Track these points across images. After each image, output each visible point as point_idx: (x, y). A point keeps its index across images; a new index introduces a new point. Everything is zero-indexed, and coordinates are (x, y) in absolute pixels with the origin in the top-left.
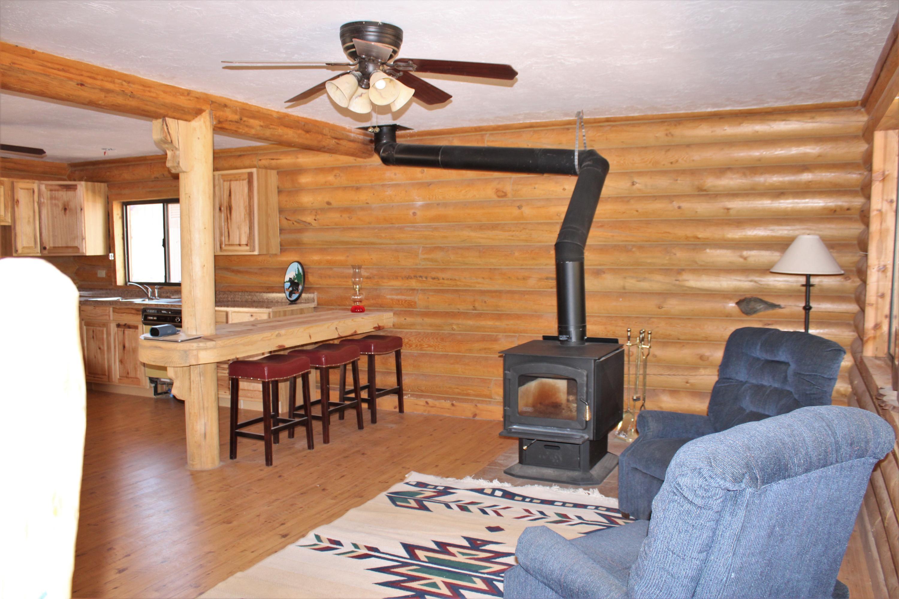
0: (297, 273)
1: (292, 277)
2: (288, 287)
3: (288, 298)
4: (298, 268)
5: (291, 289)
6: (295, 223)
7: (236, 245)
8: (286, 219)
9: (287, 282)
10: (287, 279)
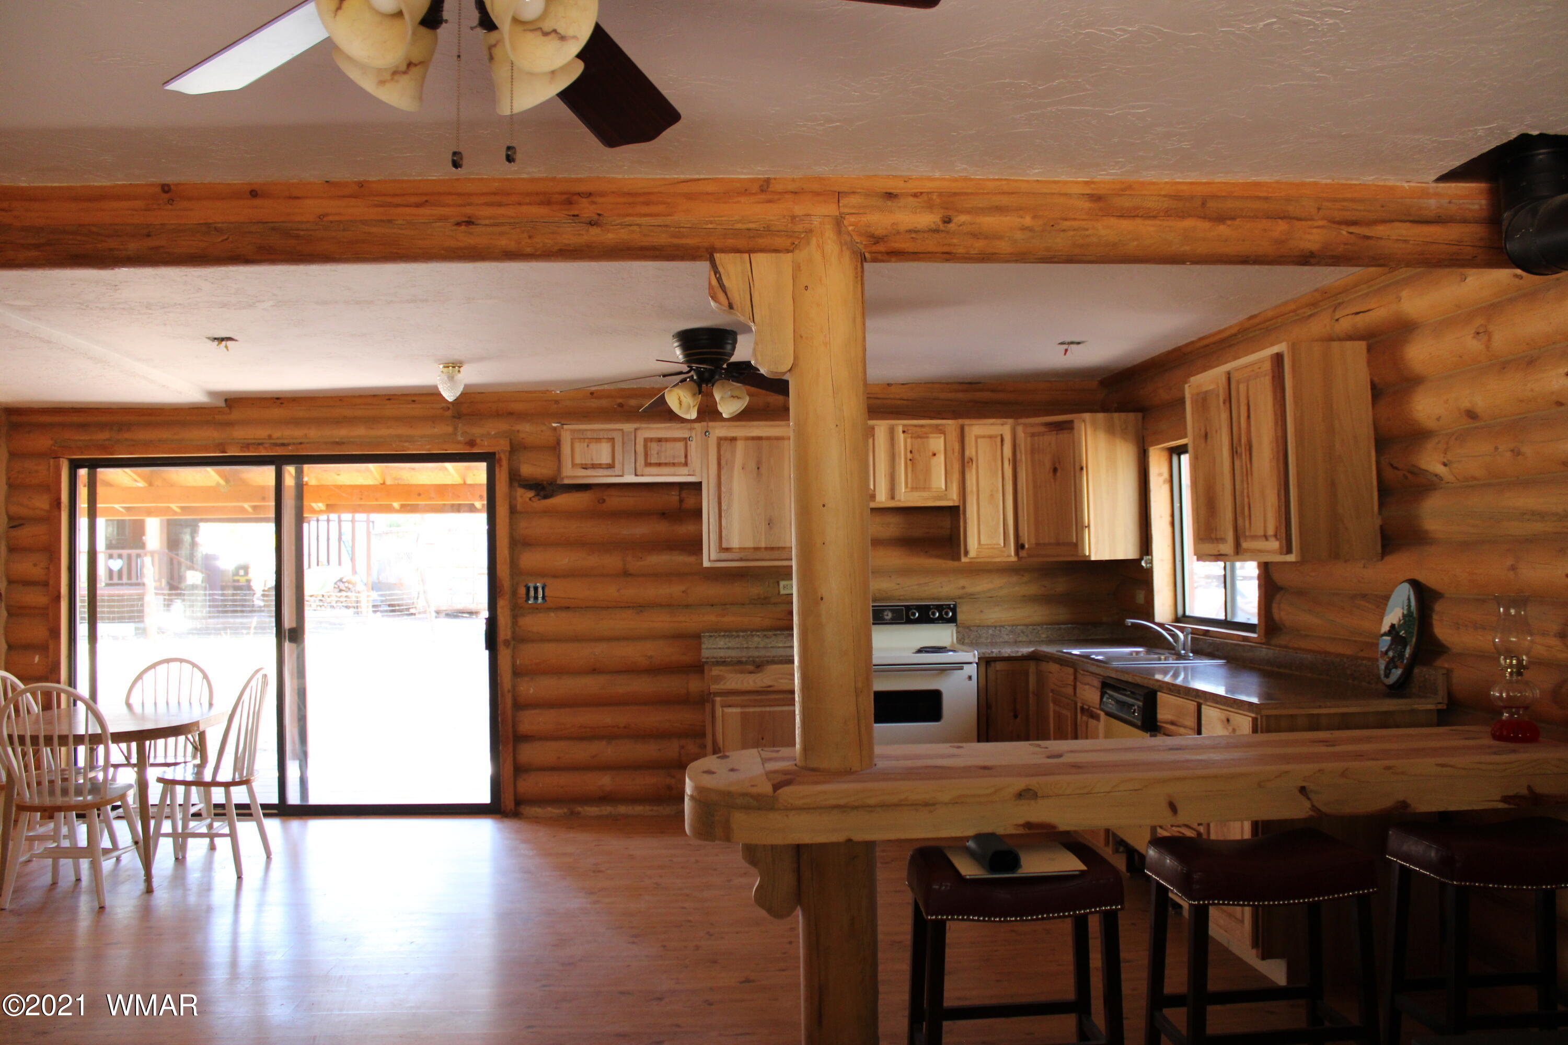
0: (1405, 612)
1: (1395, 622)
2: (1384, 649)
3: (1382, 676)
4: (1409, 599)
5: (1391, 654)
6: (1409, 475)
7: (1260, 536)
8: (1392, 465)
9: (1385, 634)
10: (1385, 628)
